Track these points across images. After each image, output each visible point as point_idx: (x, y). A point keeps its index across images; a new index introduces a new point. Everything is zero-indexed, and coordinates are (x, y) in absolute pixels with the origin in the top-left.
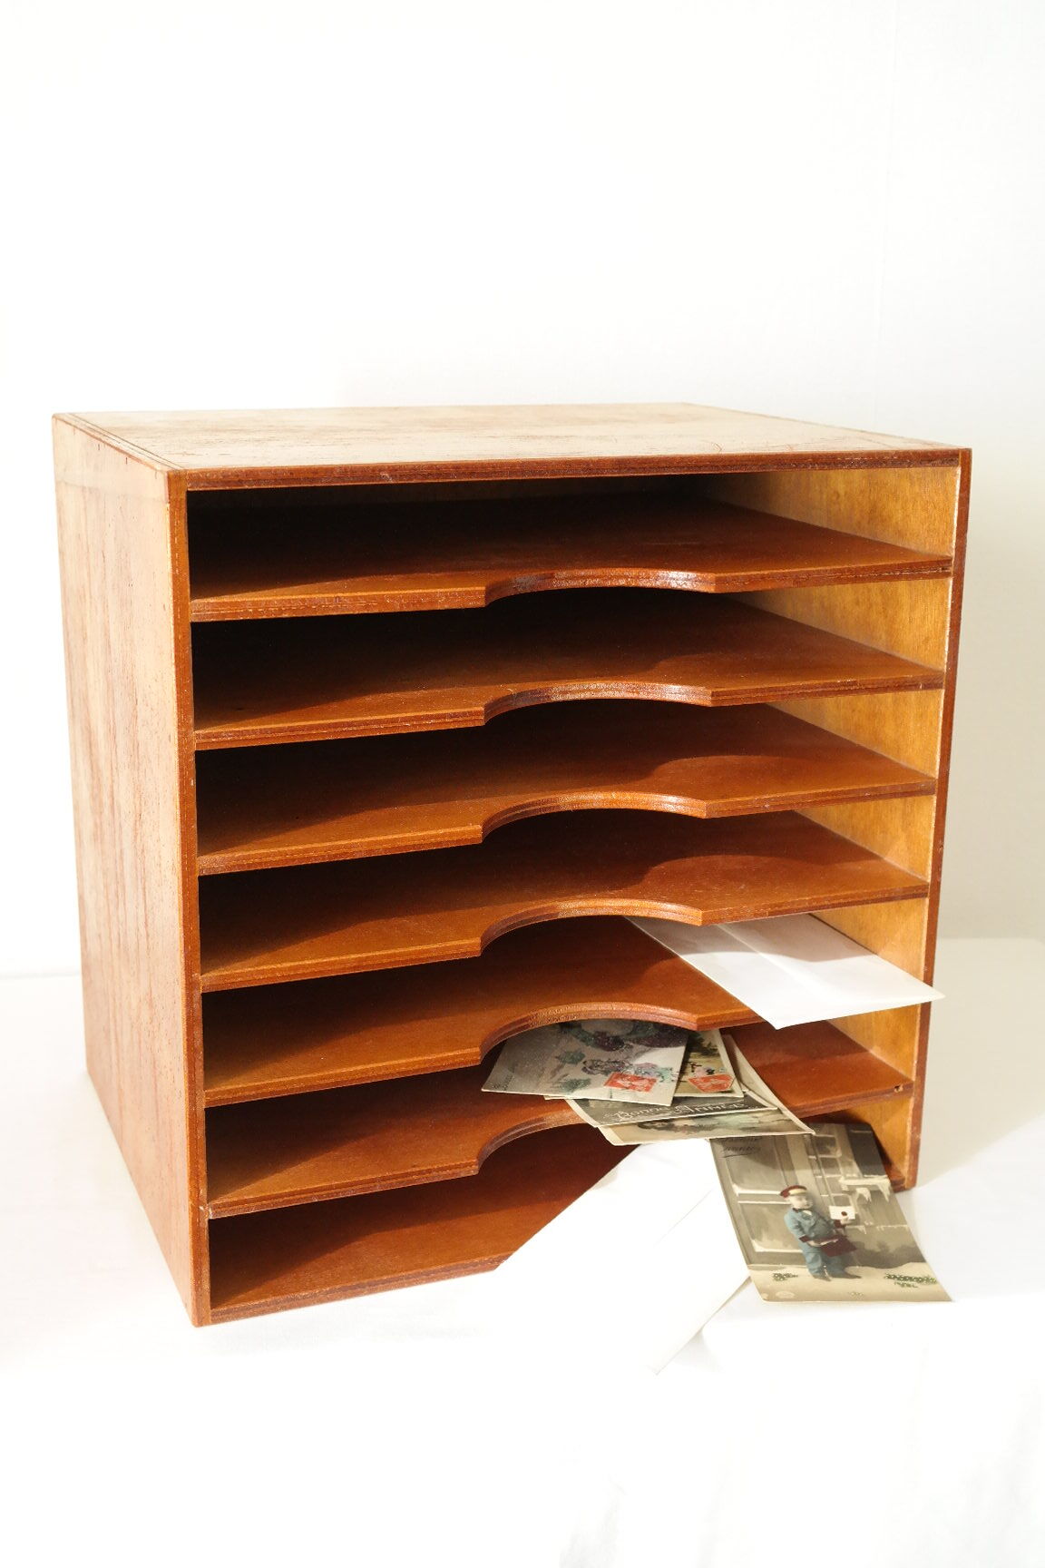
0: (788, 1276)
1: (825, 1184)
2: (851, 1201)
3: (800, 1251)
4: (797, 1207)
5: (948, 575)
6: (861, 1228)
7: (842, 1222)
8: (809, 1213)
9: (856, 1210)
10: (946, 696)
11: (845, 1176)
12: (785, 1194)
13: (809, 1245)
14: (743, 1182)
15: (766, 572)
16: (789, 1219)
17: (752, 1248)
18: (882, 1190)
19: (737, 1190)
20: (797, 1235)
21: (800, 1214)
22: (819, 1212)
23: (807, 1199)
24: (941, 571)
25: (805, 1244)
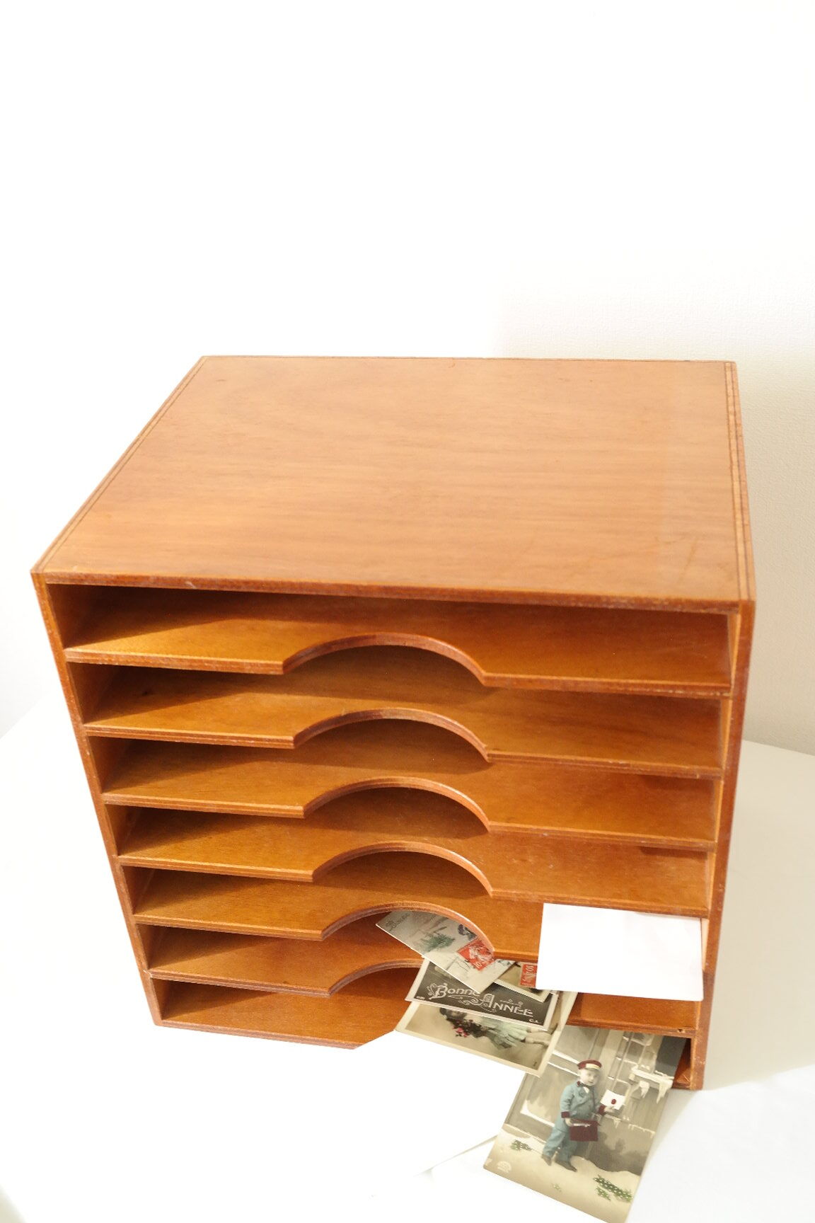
0: (525, 1147)
1: (619, 1067)
2: (628, 1091)
3: (553, 1125)
4: (582, 1081)
6: (617, 1121)
7: (606, 1110)
8: (587, 1090)
9: (625, 1103)
11: (640, 1065)
12: (582, 1065)
13: (564, 1121)
16: (569, 1089)
17: (521, 1107)
18: (660, 1089)
20: (563, 1108)
21: (579, 1089)
22: (596, 1091)
23: (595, 1077)
25: (563, 1119)
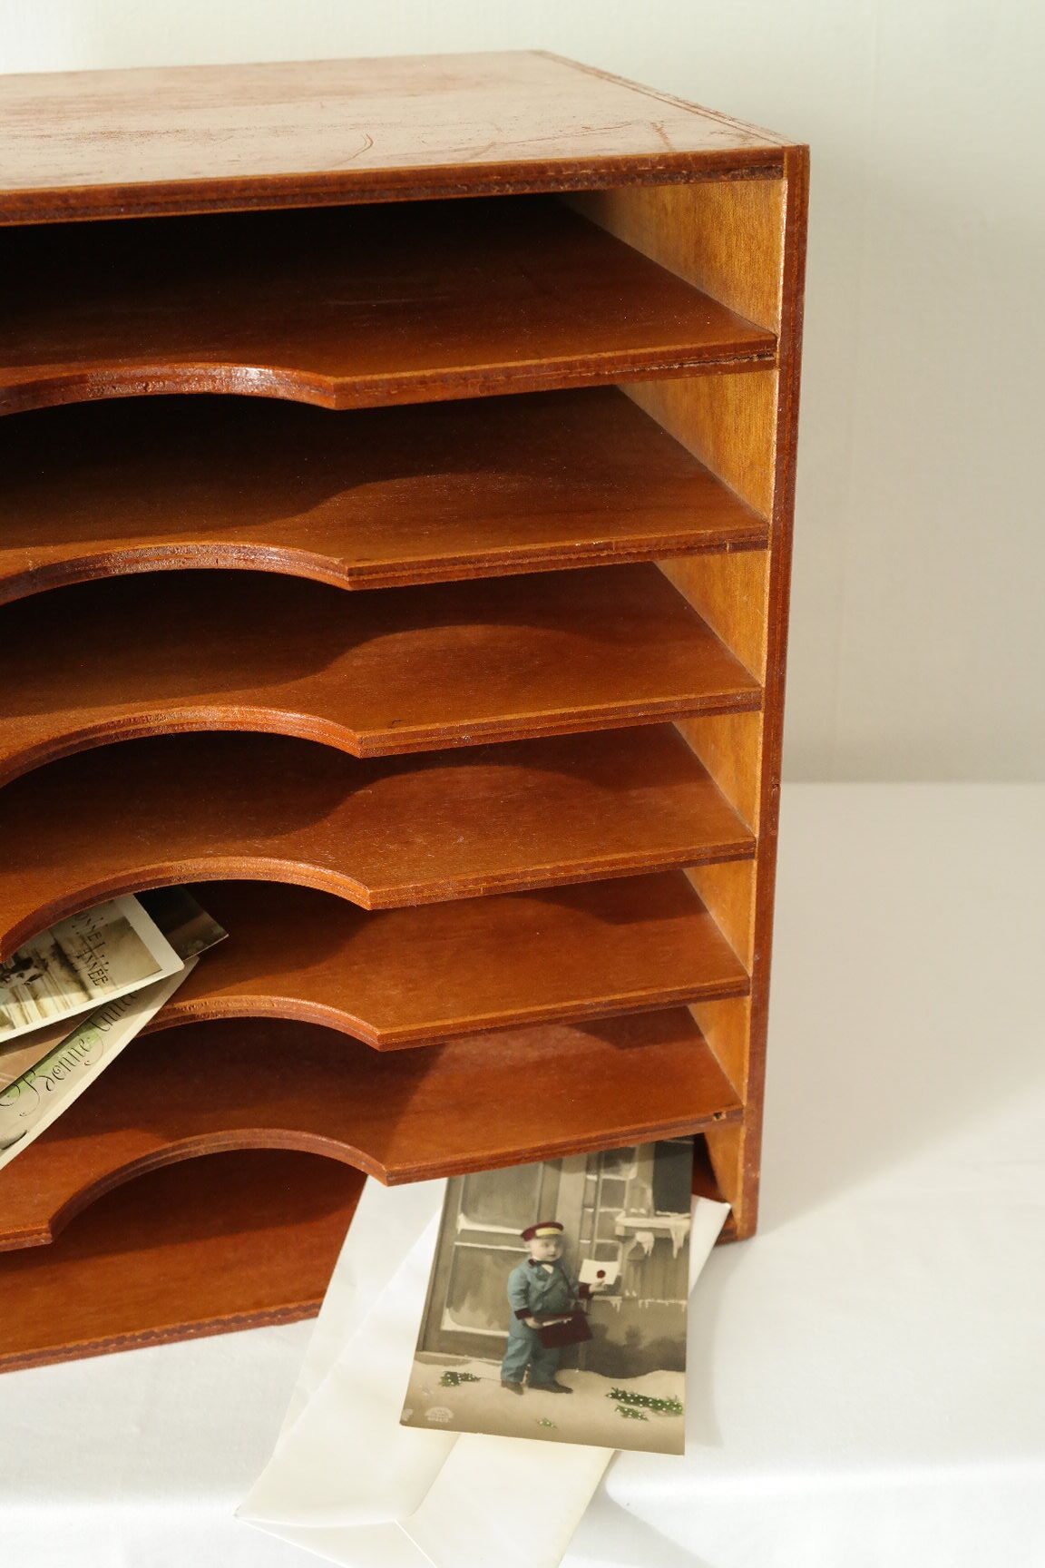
0: (466, 1377)
1: (593, 1222)
2: (620, 1254)
3: (506, 1334)
4: (536, 1258)
5: (770, 366)
6: (616, 1301)
7: (592, 1289)
8: (549, 1269)
9: (621, 1271)
10: (774, 560)
11: (627, 1211)
12: (528, 1235)
13: (525, 1325)
14: (475, 1210)
15: (428, 373)
16: (515, 1276)
17: (439, 1322)
18: (674, 1237)
19: (463, 1223)
20: (515, 1304)
21: (535, 1270)
22: (564, 1266)
23: (557, 1246)
24: (756, 360)
25: (520, 1322)
